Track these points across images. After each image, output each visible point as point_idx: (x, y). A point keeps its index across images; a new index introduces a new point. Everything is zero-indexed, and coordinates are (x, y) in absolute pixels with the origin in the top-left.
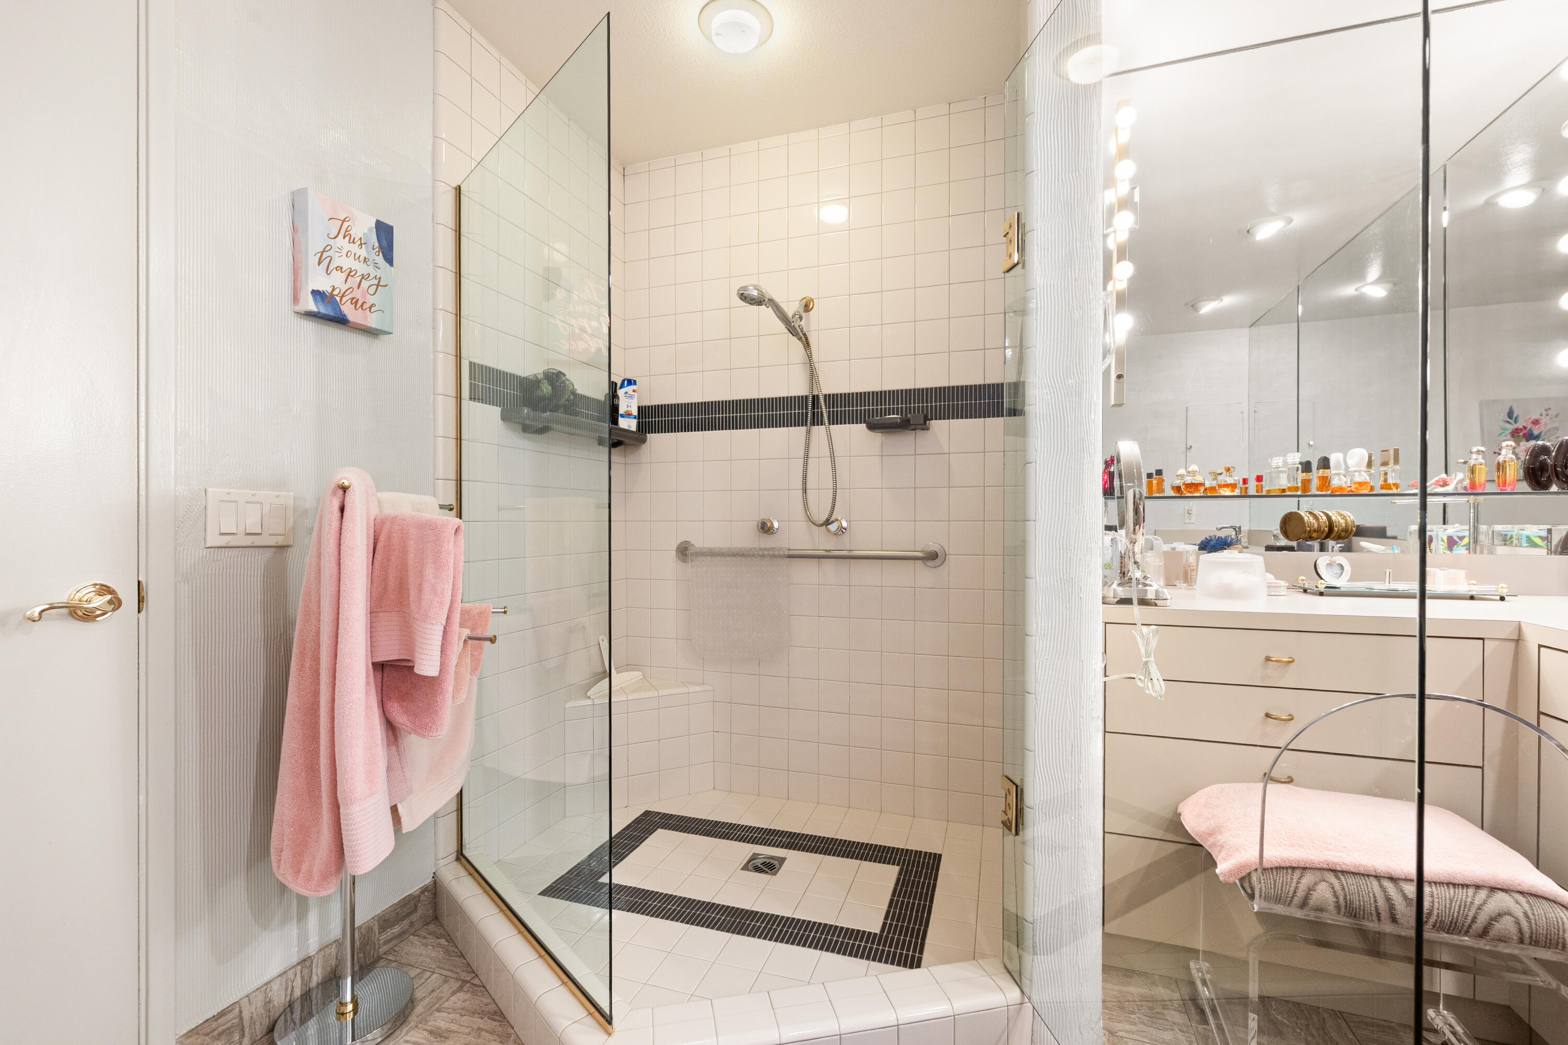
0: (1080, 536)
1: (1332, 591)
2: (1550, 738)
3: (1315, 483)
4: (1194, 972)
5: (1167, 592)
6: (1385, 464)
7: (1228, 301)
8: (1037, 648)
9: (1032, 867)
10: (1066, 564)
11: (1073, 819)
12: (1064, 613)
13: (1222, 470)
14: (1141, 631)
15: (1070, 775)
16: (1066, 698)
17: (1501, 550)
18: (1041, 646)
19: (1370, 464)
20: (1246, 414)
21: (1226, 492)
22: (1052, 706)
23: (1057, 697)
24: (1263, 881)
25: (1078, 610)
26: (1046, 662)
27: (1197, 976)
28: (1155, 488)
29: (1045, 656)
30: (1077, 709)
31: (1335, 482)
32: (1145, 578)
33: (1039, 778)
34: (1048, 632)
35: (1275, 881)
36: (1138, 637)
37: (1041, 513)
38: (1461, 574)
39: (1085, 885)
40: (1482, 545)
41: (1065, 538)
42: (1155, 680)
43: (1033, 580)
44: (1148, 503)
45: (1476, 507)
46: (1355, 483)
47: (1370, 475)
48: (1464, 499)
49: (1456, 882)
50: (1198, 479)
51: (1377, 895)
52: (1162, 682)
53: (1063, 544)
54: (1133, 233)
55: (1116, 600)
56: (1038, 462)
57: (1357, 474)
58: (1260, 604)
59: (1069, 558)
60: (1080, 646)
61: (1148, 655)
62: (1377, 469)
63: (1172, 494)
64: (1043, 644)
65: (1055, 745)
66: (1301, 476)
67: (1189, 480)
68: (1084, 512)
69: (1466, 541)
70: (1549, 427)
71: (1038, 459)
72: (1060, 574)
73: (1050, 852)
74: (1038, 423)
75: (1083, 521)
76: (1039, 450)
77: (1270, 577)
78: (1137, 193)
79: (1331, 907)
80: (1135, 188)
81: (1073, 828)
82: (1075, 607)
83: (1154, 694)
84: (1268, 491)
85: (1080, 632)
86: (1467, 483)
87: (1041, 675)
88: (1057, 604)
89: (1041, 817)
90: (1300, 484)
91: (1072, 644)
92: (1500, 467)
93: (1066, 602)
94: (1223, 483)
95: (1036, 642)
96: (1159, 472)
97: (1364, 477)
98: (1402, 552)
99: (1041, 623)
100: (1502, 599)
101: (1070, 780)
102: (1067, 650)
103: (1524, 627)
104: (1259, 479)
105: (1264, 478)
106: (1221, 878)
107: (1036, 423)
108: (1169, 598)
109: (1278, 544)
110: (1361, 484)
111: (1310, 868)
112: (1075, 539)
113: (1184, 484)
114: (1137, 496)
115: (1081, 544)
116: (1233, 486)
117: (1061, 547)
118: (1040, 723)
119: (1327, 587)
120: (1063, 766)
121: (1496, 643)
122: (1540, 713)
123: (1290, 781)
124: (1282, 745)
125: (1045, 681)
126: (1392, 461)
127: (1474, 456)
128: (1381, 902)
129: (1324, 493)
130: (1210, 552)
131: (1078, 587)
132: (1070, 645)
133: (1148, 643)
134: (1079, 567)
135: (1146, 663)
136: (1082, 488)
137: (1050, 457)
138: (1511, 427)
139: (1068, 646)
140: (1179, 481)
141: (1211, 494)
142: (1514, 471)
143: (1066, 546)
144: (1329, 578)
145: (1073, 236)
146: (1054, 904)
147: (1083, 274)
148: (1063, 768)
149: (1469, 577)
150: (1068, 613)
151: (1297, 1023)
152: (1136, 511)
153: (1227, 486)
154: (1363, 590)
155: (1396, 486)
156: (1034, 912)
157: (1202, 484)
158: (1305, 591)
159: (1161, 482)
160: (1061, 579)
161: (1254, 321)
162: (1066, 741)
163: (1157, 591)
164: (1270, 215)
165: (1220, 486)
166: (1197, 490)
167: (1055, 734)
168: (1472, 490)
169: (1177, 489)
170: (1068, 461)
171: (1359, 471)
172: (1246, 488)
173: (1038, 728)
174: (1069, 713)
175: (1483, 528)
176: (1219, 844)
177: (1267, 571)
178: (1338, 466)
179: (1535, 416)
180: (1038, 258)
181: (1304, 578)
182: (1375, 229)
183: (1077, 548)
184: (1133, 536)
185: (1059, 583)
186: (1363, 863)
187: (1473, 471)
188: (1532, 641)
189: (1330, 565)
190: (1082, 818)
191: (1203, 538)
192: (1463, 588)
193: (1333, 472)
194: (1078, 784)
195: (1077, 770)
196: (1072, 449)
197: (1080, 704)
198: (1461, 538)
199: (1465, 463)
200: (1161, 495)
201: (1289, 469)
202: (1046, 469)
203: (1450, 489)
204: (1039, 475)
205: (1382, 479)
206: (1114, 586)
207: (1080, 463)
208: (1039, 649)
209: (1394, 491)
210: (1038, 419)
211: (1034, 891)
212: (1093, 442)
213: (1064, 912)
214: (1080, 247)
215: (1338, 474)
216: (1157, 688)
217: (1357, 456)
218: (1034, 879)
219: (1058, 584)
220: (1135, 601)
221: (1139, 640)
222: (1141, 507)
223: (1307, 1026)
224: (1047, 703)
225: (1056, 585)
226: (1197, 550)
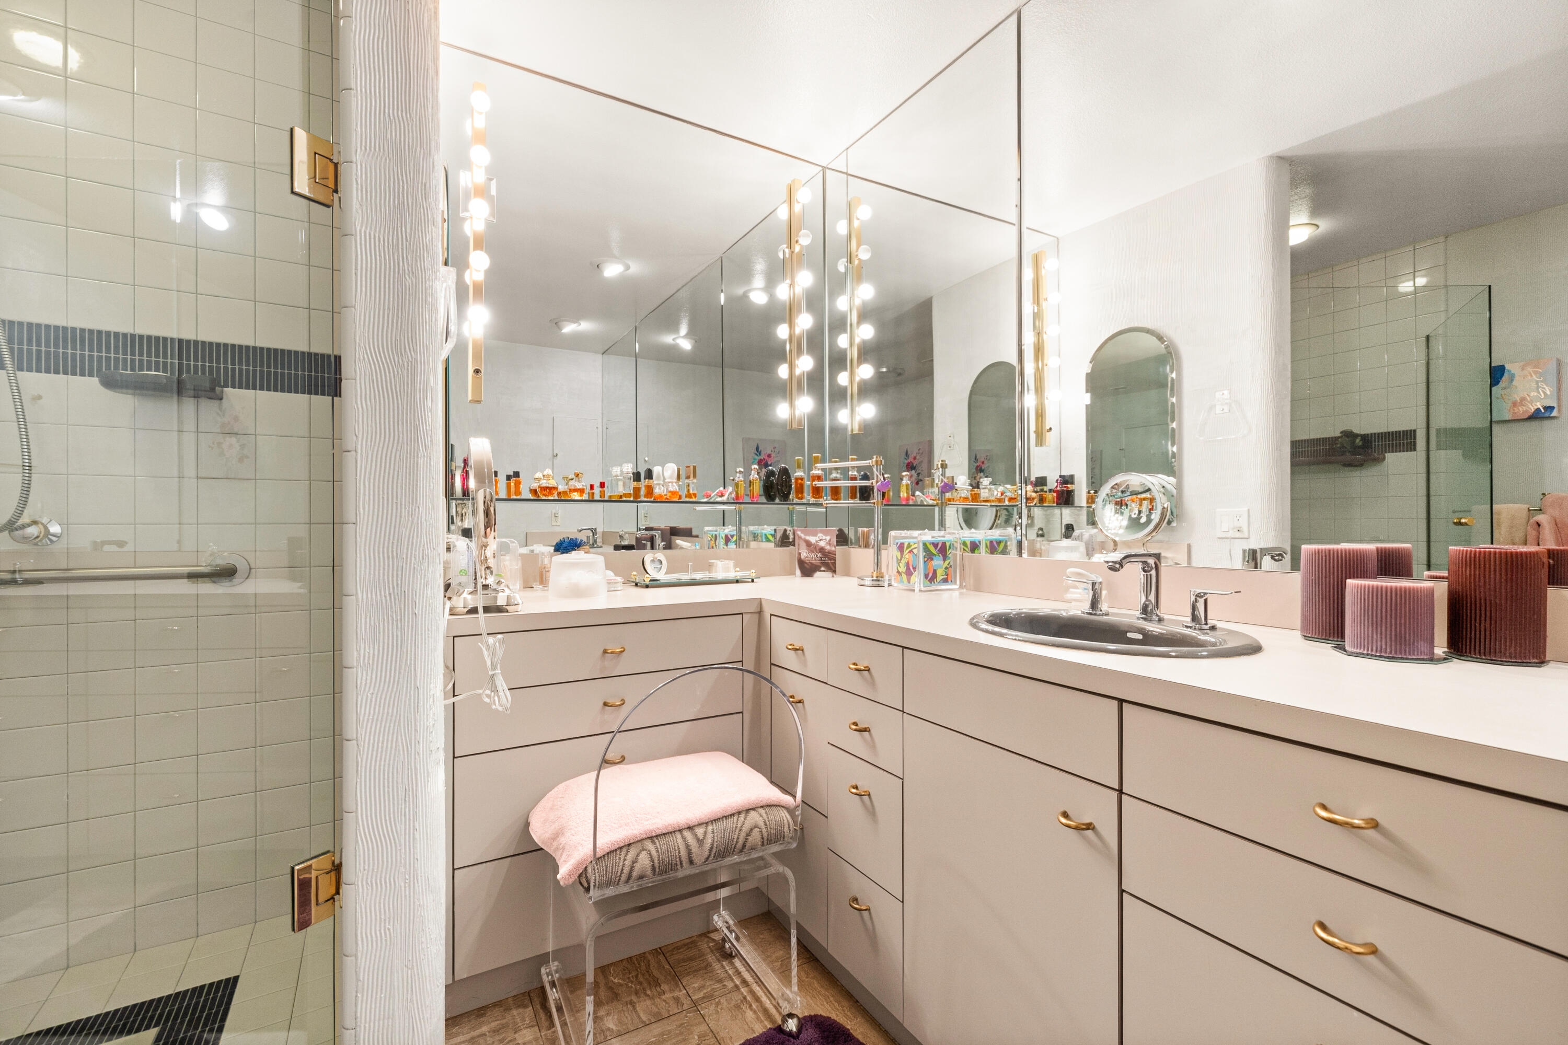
0: (415, 541)
1: (655, 584)
2: (777, 687)
3: (643, 491)
4: (545, 977)
5: (518, 597)
6: (688, 477)
7: (585, 326)
8: (359, 683)
9: (353, 958)
10: (397, 575)
11: (407, 877)
12: (395, 634)
13: (573, 476)
14: (487, 642)
15: (403, 826)
16: (397, 736)
17: (753, 544)
18: (364, 678)
19: (679, 477)
20: (600, 429)
21: (576, 496)
22: (380, 750)
23: (386, 738)
24: (597, 871)
25: (412, 627)
26: (372, 697)
27: (546, 979)
28: (513, 490)
29: (369, 690)
30: (411, 746)
31: (657, 491)
32: (499, 583)
33: (363, 843)
34: (373, 660)
35: (606, 867)
36: (484, 649)
37: (364, 514)
38: (731, 563)
39: (423, 949)
40: (743, 542)
41: (395, 544)
42: (501, 693)
43: (354, 598)
44: (499, 505)
45: (740, 513)
46: (670, 492)
47: (679, 486)
48: (732, 507)
49: (727, 814)
50: (552, 483)
51: (680, 847)
52: (508, 693)
53: (392, 551)
54: (489, 224)
55: (466, 610)
56: (359, 451)
57: (670, 484)
58: (601, 601)
59: (400, 568)
60: (415, 669)
61: (494, 667)
62: (683, 481)
63: (530, 496)
64: (367, 675)
65: (384, 795)
66: (634, 484)
67: (544, 483)
68: (419, 513)
69: (735, 538)
70: (775, 460)
71: (359, 447)
72: (389, 587)
73: (378, 929)
74: (359, 403)
75: (418, 524)
76: (360, 436)
77: (610, 574)
78: (494, 184)
79: (649, 872)
80: (492, 179)
81: (407, 888)
82: (408, 626)
83: (500, 709)
84: (610, 497)
85: (415, 654)
86: (733, 495)
87: (365, 714)
88: (386, 624)
89: (365, 891)
90: (632, 492)
91: (405, 670)
92: (751, 483)
93: (397, 621)
94: (573, 488)
95: (357, 674)
96: (516, 474)
97: (674, 487)
98: (701, 548)
99: (365, 651)
100: (753, 581)
101: (403, 833)
102: (399, 678)
103: (763, 602)
104: (602, 485)
105: (606, 485)
106: (562, 883)
107: (356, 403)
108: (520, 602)
109: (623, 543)
110: (673, 493)
111: (633, 843)
112: (408, 545)
113: (539, 487)
114: (488, 497)
115: (416, 551)
116: (581, 491)
117: (390, 554)
118: (363, 774)
119: (651, 580)
120: (394, 817)
121: (749, 615)
122: (772, 664)
123: (622, 760)
124: (614, 729)
125: (370, 721)
126: (692, 476)
127: (738, 475)
128: (684, 853)
129: (649, 500)
130: (562, 553)
131: (412, 602)
132: (402, 671)
133: (494, 654)
134: (413, 577)
135: (493, 676)
136: (417, 485)
137: (374, 445)
138: (758, 458)
139: (400, 673)
140: (536, 484)
141: (563, 498)
142: (758, 488)
143: (397, 554)
144: (653, 573)
145: (403, 187)
146: (384, 991)
147: (417, 236)
148: (395, 820)
149: (736, 566)
150: (399, 634)
151: (629, 978)
152: (487, 513)
153: (576, 490)
154: (675, 581)
155: (695, 495)
156: (356, 1012)
157: (555, 488)
158: (636, 585)
159: (518, 484)
160: (390, 594)
161: (606, 348)
162: (397, 787)
163: (508, 597)
164: (613, 258)
165: (571, 491)
166: (551, 493)
167: (384, 782)
168: (737, 501)
169: (534, 492)
170: (398, 453)
171: (672, 483)
172: (593, 493)
173: (361, 781)
174: (401, 753)
175: (743, 528)
176: (561, 847)
177: (607, 569)
178: (658, 478)
179: (769, 452)
180: (357, 198)
181: (635, 573)
182: (684, 294)
183: (411, 556)
184: (484, 540)
185: (388, 598)
186: (671, 822)
187: (737, 485)
188: (767, 611)
189: (653, 561)
190: (419, 872)
191: (557, 540)
192: (732, 575)
193: (655, 482)
194: (414, 834)
195: (412, 818)
196: (403, 438)
197: (415, 739)
198: (732, 536)
199: (733, 480)
200: (518, 497)
201: (624, 478)
202: (369, 460)
203: (724, 499)
204: (361, 466)
205: (686, 490)
206: (465, 595)
207: (414, 456)
208: (361, 683)
209: (694, 499)
210: (359, 397)
211: (357, 987)
212: (429, 432)
213: (396, 994)
214: (412, 203)
215: (659, 484)
216: (504, 700)
217: (671, 469)
218: (356, 972)
219: (386, 601)
220: (481, 610)
221: (485, 653)
222: (492, 509)
223: (637, 976)
224: (373, 747)
225: (384, 601)
226: (552, 551)
